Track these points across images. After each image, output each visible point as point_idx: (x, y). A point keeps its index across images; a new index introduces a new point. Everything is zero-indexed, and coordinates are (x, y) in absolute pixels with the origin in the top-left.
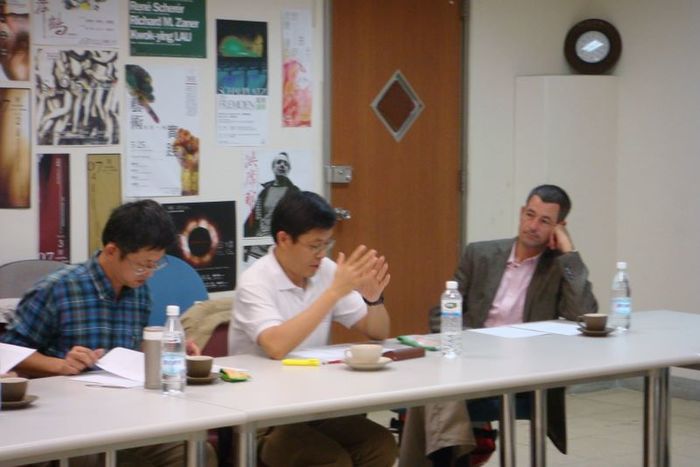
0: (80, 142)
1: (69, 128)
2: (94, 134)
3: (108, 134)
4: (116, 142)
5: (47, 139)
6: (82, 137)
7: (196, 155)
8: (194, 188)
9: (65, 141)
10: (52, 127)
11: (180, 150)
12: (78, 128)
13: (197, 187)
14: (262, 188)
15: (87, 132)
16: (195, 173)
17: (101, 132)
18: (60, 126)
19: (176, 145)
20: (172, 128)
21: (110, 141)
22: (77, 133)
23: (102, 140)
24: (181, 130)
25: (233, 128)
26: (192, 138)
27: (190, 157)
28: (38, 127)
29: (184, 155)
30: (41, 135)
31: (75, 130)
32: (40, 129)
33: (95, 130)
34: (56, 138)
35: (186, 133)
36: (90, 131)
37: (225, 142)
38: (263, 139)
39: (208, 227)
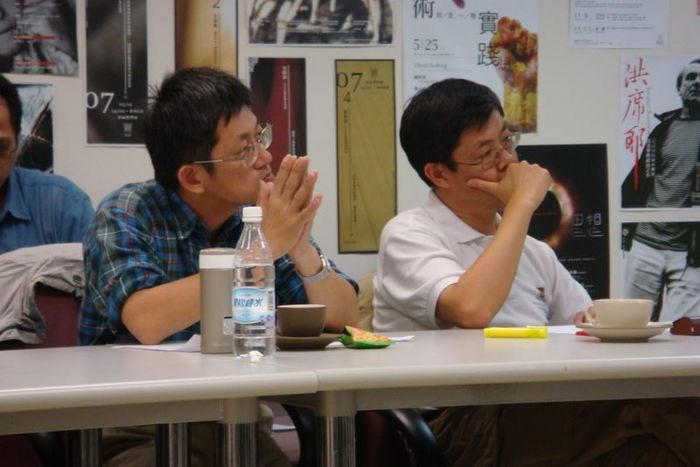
0: (324, 38)
1: (303, 15)
2: (347, 25)
3: (373, 26)
4: (386, 38)
5: (265, 33)
6: (325, 30)
7: (532, 64)
8: (528, 121)
10: (274, 13)
11: (502, 54)
12: (319, 15)
13: (534, 120)
14: (657, 122)
15: (336, 23)
16: (529, 95)
17: (358, 23)
18: (287, 13)
19: (493, 47)
20: (487, 17)
21: (376, 37)
22: (317, 23)
23: (361, 36)
24: (504, 21)
25: (601, 16)
26: (524, 34)
27: (521, 67)
28: (249, 13)
29: (508, 62)
30: (255, 25)
31: (313, 18)
32: (253, 16)
33: (349, 18)
34: (281, 34)
35: (514, 26)
36: (342, 21)
37: (587, 41)
38: (660, 37)
39: (555, 187)
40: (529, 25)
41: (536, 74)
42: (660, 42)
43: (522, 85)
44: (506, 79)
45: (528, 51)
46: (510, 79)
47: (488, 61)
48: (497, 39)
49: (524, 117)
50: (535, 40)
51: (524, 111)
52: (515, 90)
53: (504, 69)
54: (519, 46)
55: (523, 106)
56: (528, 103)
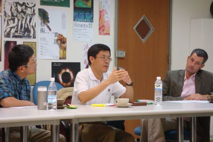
0: (21, 37)
1: (16, 32)
2: (26, 34)
3: (32, 34)
4: (34, 37)
5: (8, 35)
6: (21, 35)
7: (65, 44)
9: (14, 36)
10: (10, 31)
11: (59, 42)
12: (20, 31)
13: (66, 57)
15: (23, 33)
16: (65, 51)
17: (28, 34)
18: (13, 31)
19: (57, 40)
20: (56, 34)
21: (32, 37)
22: (20, 33)
23: (29, 37)
24: (59, 34)
25: (79, 34)
26: (64, 38)
27: (63, 45)
28: (4, 31)
29: (60, 44)
30: (6, 34)
31: (19, 32)
32: (5, 31)
33: (26, 33)
34: (11, 35)
35: (62, 36)
36: (25, 33)
37: (77, 40)
38: (91, 39)
39: (69, 72)
40: (65, 35)
41: (66, 46)
42: (91, 41)
43: (63, 49)
44: (60, 47)
45: (65, 41)
46: (61, 47)
47: (56, 43)
48: (58, 38)
49: (63, 56)
50: (66, 39)
51: (64, 55)
52: (62, 50)
53: (60, 45)
54: (63, 40)
55: (63, 53)
56: (64, 53)
